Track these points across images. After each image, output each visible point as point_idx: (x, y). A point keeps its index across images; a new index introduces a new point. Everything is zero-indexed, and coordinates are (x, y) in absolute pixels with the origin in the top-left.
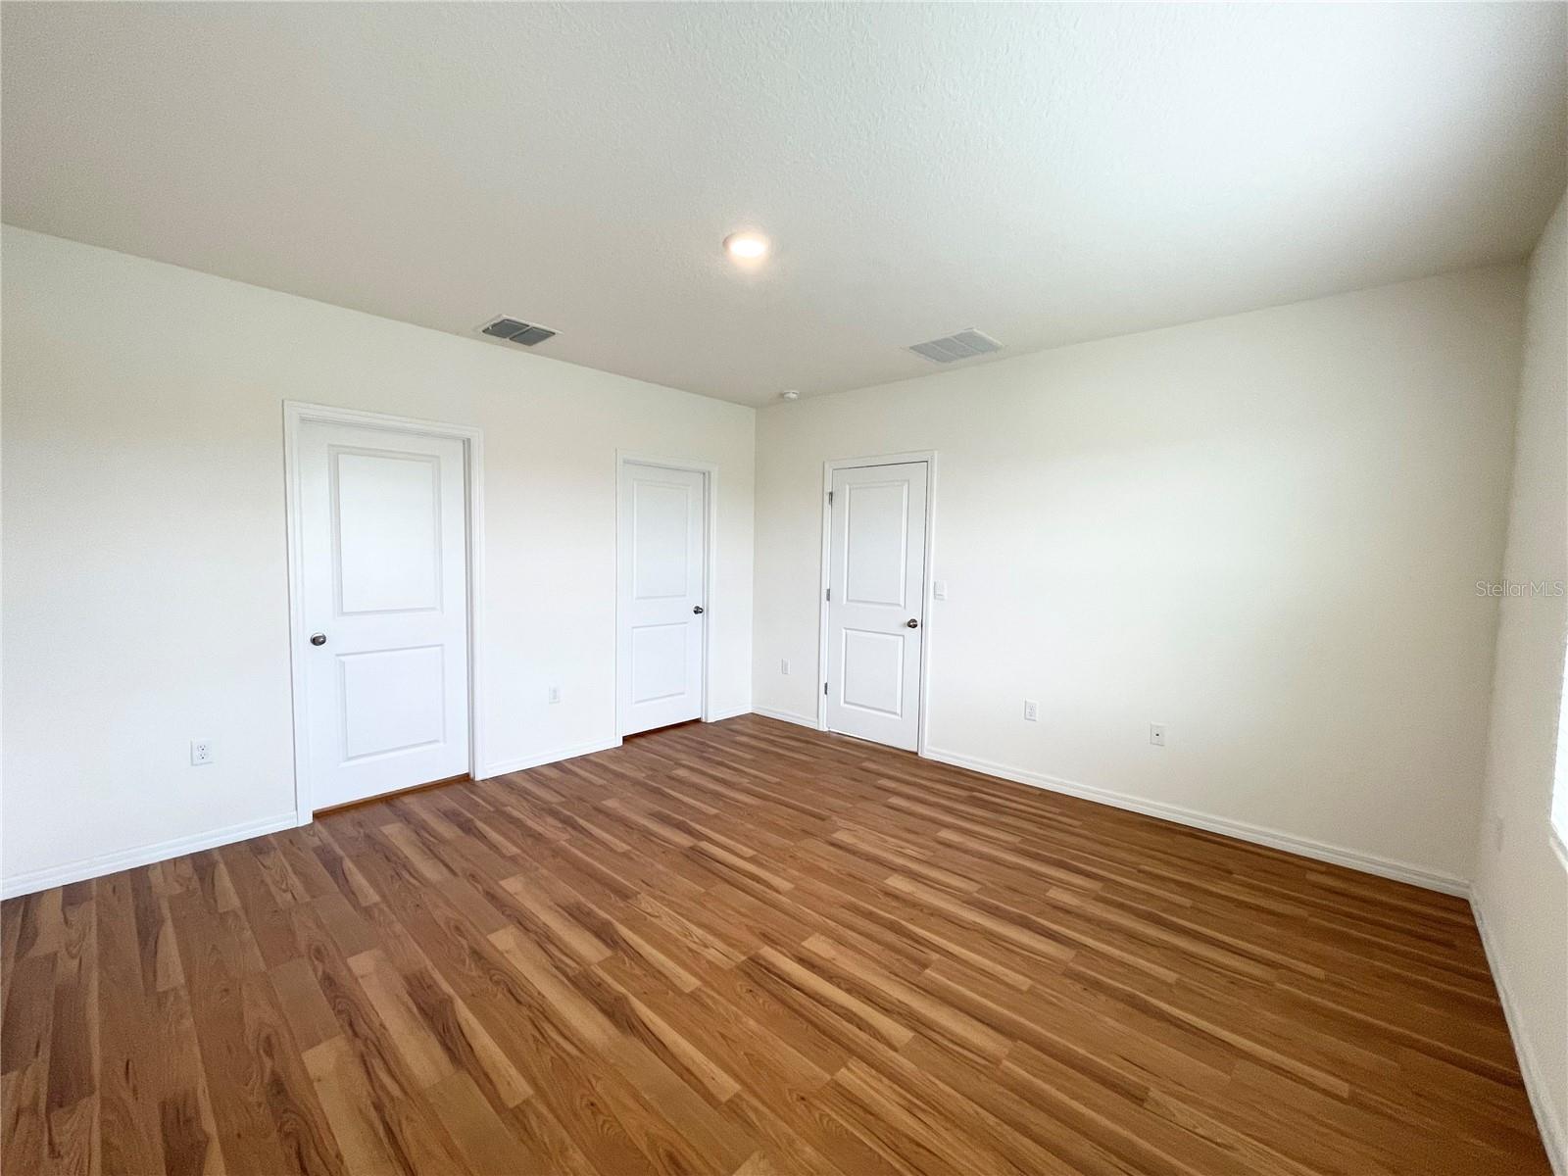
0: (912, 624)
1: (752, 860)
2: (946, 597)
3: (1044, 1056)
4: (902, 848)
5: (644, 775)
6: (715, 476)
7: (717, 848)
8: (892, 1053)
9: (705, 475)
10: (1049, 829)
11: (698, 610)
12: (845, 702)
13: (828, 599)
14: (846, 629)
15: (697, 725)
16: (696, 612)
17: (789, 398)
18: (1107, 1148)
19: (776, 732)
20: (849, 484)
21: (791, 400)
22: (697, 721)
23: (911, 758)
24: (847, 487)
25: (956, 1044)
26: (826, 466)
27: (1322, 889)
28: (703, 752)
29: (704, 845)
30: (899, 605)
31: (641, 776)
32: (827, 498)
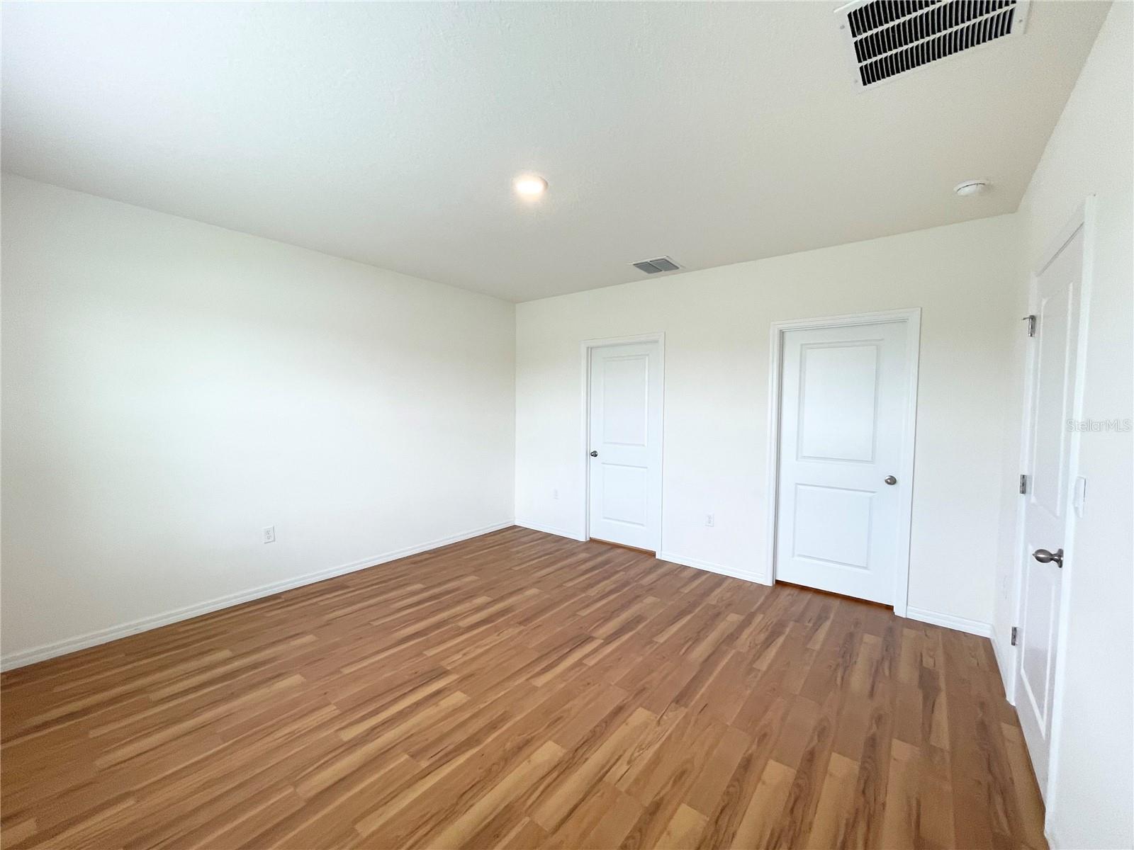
1: (580, 663)
3: (281, 818)
7: (593, 648)
8: (336, 728)
18: (191, 833)
25: (324, 763)
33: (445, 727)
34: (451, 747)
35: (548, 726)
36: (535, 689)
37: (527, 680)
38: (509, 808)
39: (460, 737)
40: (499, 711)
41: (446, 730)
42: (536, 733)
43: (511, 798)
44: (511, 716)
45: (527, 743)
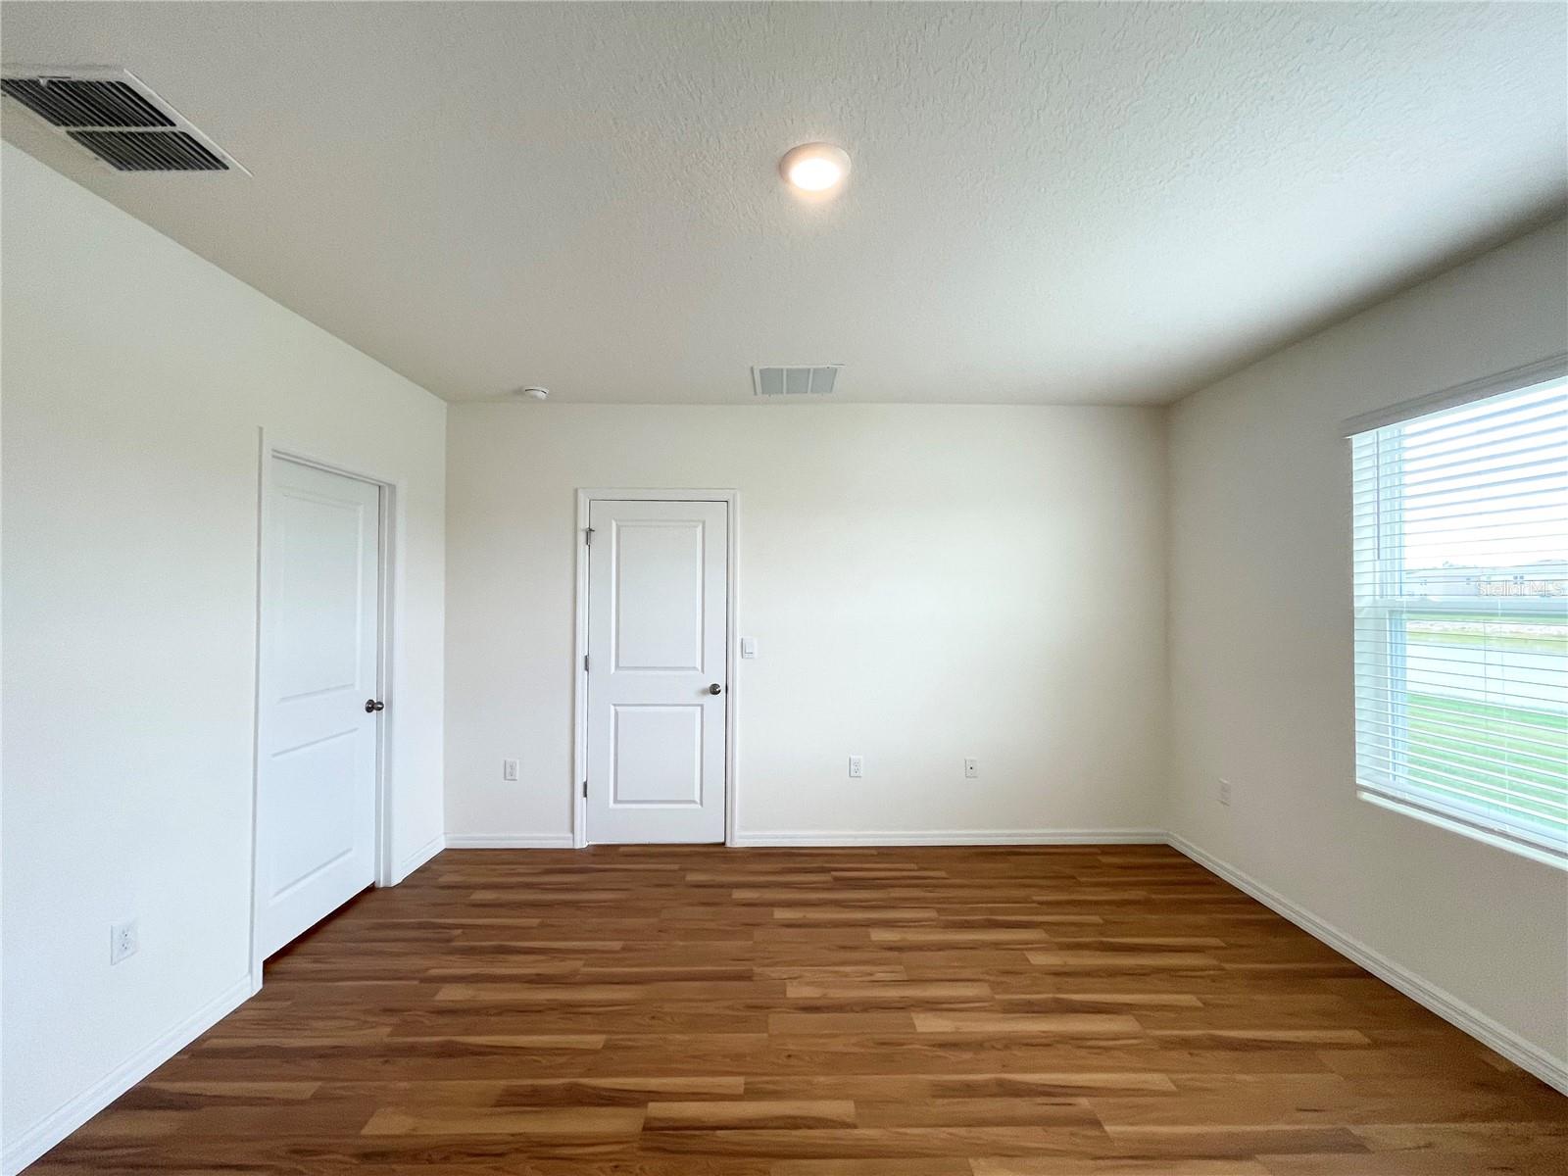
0: (714, 690)
2: (756, 655)
4: (871, 975)
5: (388, 1030)
6: (402, 492)
9: (384, 491)
10: (938, 890)
11: (371, 707)
12: (616, 801)
13: (587, 669)
14: (615, 705)
15: (373, 896)
16: (369, 710)
17: (536, 397)
19: (521, 869)
20: (616, 521)
21: (539, 400)
22: (371, 889)
23: (717, 852)
24: (614, 524)
26: (581, 495)
27: (1119, 867)
28: (449, 941)
29: (657, 1109)
30: (695, 668)
31: (381, 1033)
32: (582, 537)
33: (1033, 1137)
34: (1039, 1100)
35: (903, 1044)
36: (859, 1103)
37: (855, 1127)
38: (1005, 1011)
39: (1023, 1107)
40: (942, 1106)
41: (1038, 1131)
42: (926, 1047)
43: (1001, 1015)
44: (934, 1085)
45: (943, 1045)
